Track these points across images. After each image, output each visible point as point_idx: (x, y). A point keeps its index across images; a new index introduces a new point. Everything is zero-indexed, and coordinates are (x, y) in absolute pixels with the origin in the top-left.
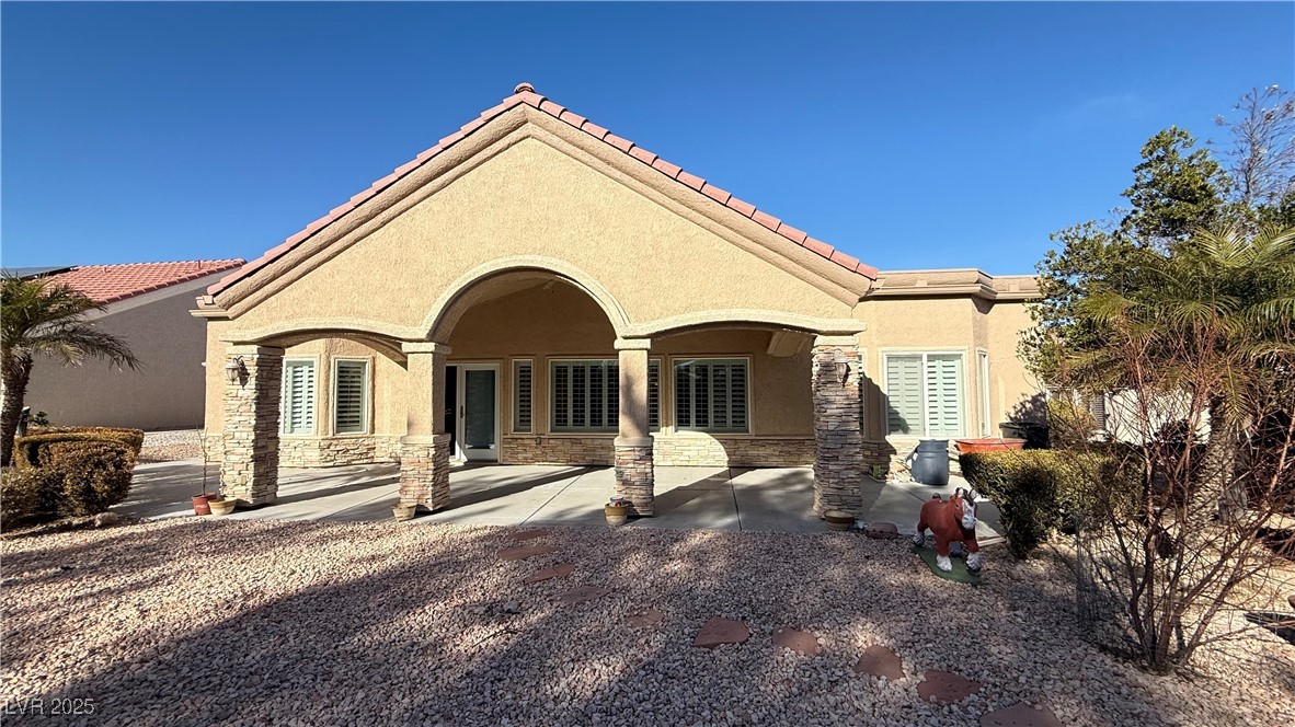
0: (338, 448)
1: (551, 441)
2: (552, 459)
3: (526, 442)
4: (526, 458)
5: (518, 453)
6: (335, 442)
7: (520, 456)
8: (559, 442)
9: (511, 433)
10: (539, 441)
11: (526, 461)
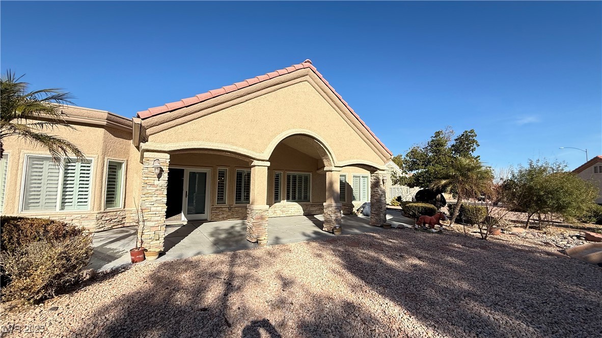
0: (106, 219)
1: (236, 208)
2: (237, 217)
3: (224, 209)
4: (223, 217)
5: (219, 215)
6: (105, 215)
7: (220, 217)
8: (240, 208)
9: (216, 205)
10: (230, 209)
11: (223, 219)
